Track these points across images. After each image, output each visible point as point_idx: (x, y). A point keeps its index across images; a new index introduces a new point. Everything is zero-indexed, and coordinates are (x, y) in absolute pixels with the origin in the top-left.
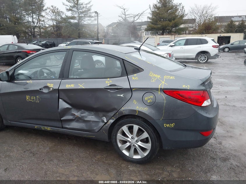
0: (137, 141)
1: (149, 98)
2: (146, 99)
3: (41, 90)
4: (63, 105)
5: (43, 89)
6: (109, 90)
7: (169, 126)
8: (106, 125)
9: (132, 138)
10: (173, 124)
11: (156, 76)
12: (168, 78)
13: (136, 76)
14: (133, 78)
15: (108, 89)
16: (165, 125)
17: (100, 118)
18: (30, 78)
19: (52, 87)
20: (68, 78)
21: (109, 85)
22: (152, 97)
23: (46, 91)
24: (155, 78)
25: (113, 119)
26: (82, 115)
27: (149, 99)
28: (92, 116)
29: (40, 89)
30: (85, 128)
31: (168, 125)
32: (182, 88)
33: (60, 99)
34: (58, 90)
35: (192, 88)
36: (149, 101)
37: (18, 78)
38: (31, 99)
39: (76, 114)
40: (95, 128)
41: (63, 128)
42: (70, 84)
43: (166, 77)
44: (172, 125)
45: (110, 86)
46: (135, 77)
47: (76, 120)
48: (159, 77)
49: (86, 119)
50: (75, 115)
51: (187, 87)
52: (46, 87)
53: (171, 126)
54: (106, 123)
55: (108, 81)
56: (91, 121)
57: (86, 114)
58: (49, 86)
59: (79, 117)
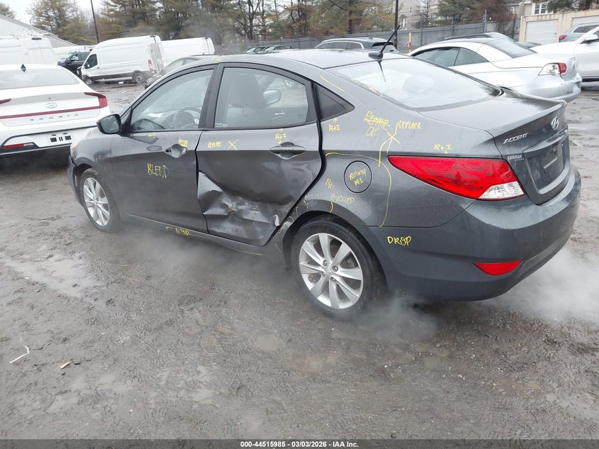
0: (335, 268)
1: (358, 174)
2: (351, 176)
3: (169, 153)
4: (206, 185)
5: (172, 150)
6: (279, 155)
7: (399, 241)
8: (279, 232)
9: (325, 263)
10: (407, 238)
11: (379, 121)
12: (404, 125)
13: (337, 123)
14: (331, 128)
15: (278, 152)
16: (390, 239)
17: (270, 216)
18: (161, 128)
19: (186, 146)
20: (213, 128)
21: (280, 143)
22: (364, 171)
23: (175, 154)
24: (375, 125)
25: (291, 220)
26: (240, 207)
27: (357, 177)
28: (256, 212)
29: (167, 151)
30: (245, 236)
31: (396, 240)
32: (432, 152)
33: (200, 173)
34: (196, 154)
35: (455, 153)
36: (356, 182)
37: (139, 128)
38: (154, 171)
39: (230, 205)
40: (260, 238)
41: (208, 232)
42: (215, 139)
43: (401, 124)
44: (406, 240)
45: (283, 145)
46: (334, 124)
47: (230, 218)
48: (384, 124)
49: (245, 217)
50: (227, 206)
51: (444, 150)
52: (177, 147)
53: (403, 242)
54: (278, 228)
55: (281, 134)
56: (253, 221)
57: (245, 206)
58: (182, 145)
59: (234, 211)
